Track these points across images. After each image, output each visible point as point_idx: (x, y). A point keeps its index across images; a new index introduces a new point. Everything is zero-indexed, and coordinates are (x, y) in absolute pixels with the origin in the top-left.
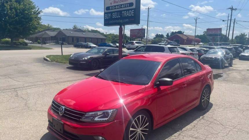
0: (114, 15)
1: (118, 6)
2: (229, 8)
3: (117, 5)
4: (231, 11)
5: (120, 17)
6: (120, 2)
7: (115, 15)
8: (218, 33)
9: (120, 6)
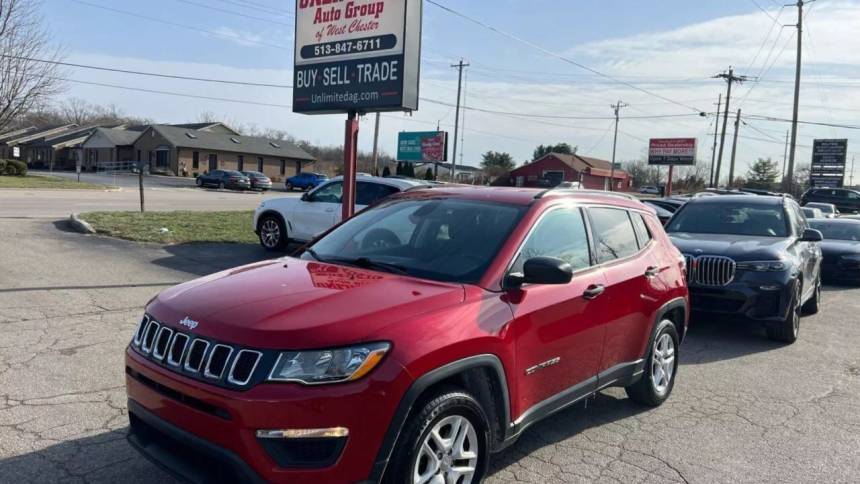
0: (329, 75)
1: (344, 45)
2: (721, 76)
3: (341, 43)
4: (727, 84)
5: (347, 82)
6: (350, 32)
7: (333, 76)
8: (684, 154)
9: (351, 44)
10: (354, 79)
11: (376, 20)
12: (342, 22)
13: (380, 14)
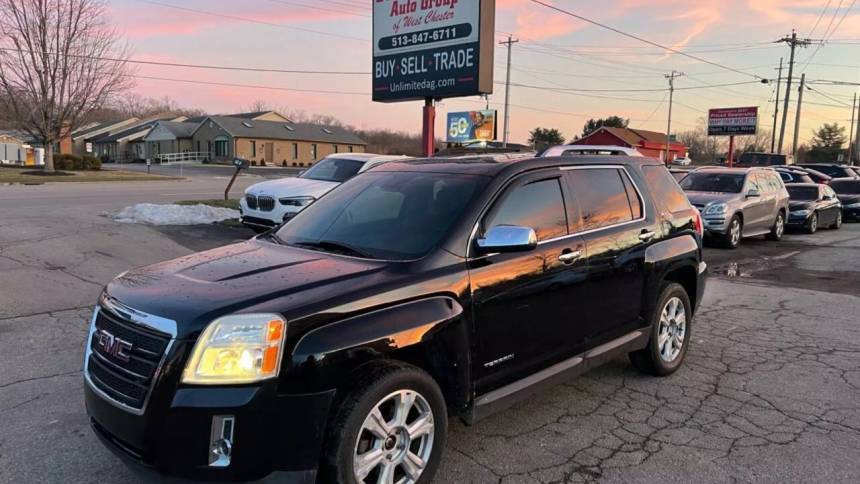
0: (407, 64)
1: (421, 35)
2: (783, 40)
3: (418, 33)
4: (790, 48)
5: (424, 70)
6: (426, 22)
7: (411, 65)
8: (745, 124)
9: (427, 34)
10: (431, 68)
11: (451, 11)
12: (419, 13)
13: (455, 5)
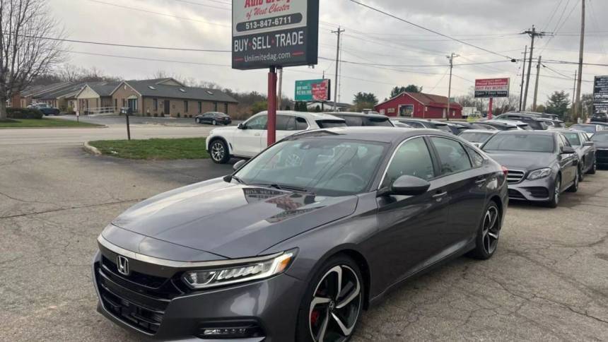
0: (256, 43)
1: (266, 21)
2: (526, 32)
3: (264, 20)
5: (269, 47)
6: (270, 12)
7: (259, 43)
8: (500, 90)
9: (270, 20)
10: (273, 45)
11: (287, 4)
12: (265, 5)
